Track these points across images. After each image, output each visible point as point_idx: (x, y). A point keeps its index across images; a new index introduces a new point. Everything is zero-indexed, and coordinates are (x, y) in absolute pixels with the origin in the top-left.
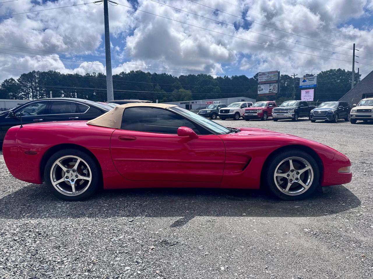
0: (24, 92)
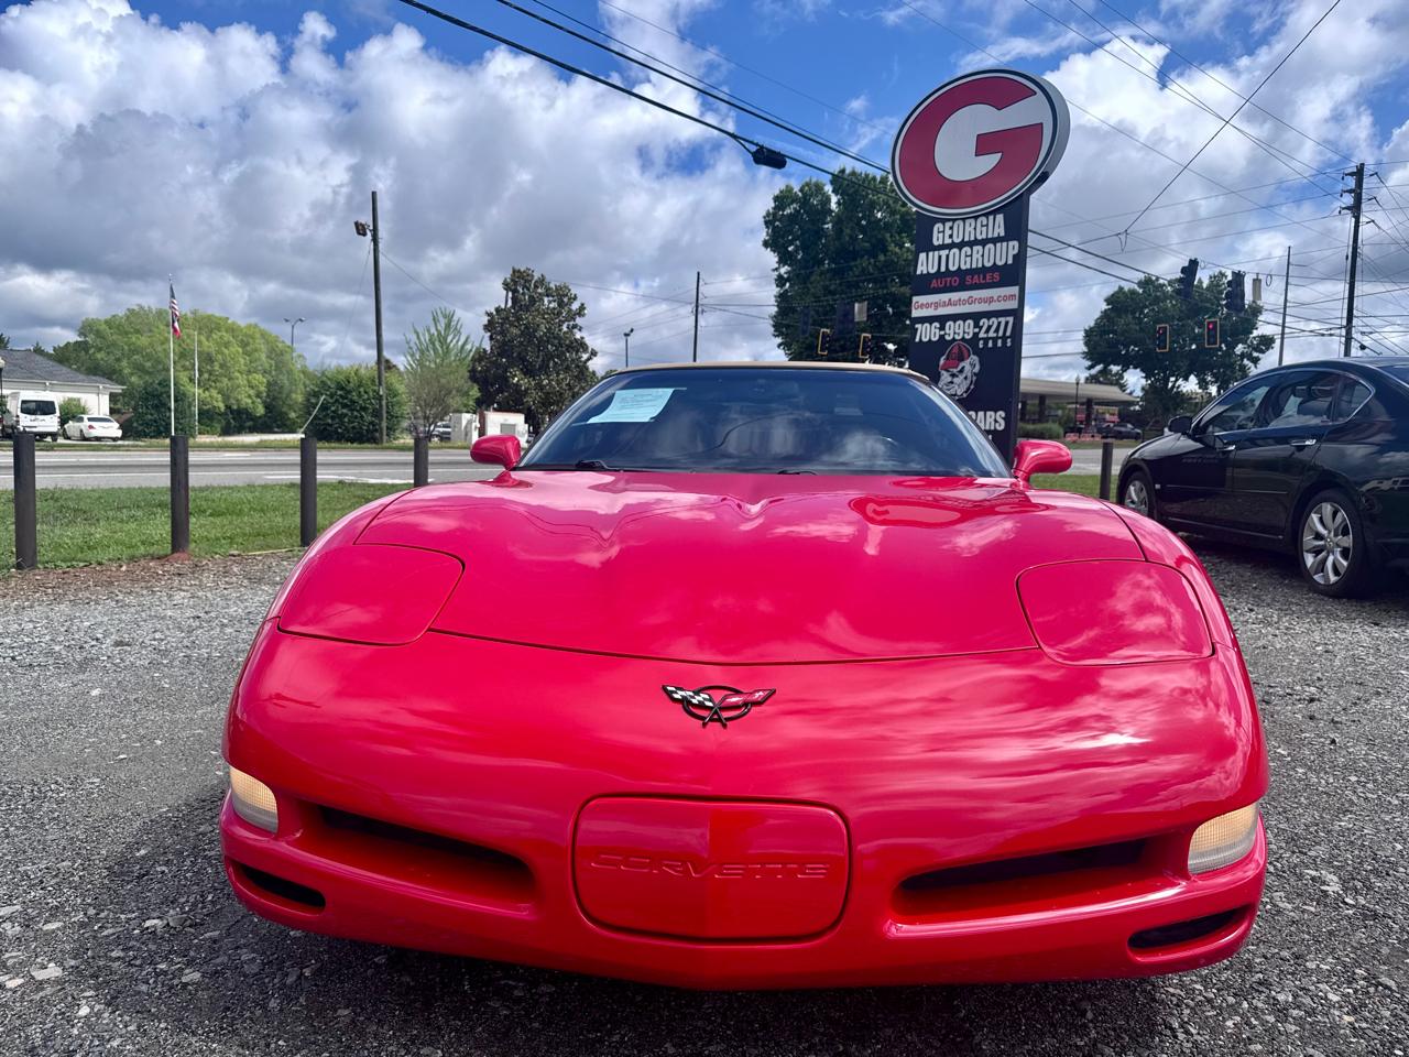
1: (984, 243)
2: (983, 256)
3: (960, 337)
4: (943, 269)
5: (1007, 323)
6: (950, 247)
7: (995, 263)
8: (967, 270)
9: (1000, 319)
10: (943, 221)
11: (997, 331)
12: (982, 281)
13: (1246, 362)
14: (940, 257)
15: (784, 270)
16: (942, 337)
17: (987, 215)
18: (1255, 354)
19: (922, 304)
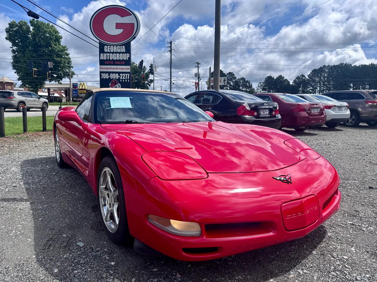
0: (312, 87)
1: (120, 53)
2: (119, 56)
3: (115, 78)
4: (108, 59)
5: (128, 75)
6: (110, 53)
7: (123, 59)
8: (115, 60)
9: (126, 74)
10: (107, 45)
11: (125, 77)
12: (120, 63)
13: (148, 85)
14: (107, 55)
15: (15, 48)
16: (109, 78)
17: (120, 46)
18: (150, 84)
19: (103, 68)
